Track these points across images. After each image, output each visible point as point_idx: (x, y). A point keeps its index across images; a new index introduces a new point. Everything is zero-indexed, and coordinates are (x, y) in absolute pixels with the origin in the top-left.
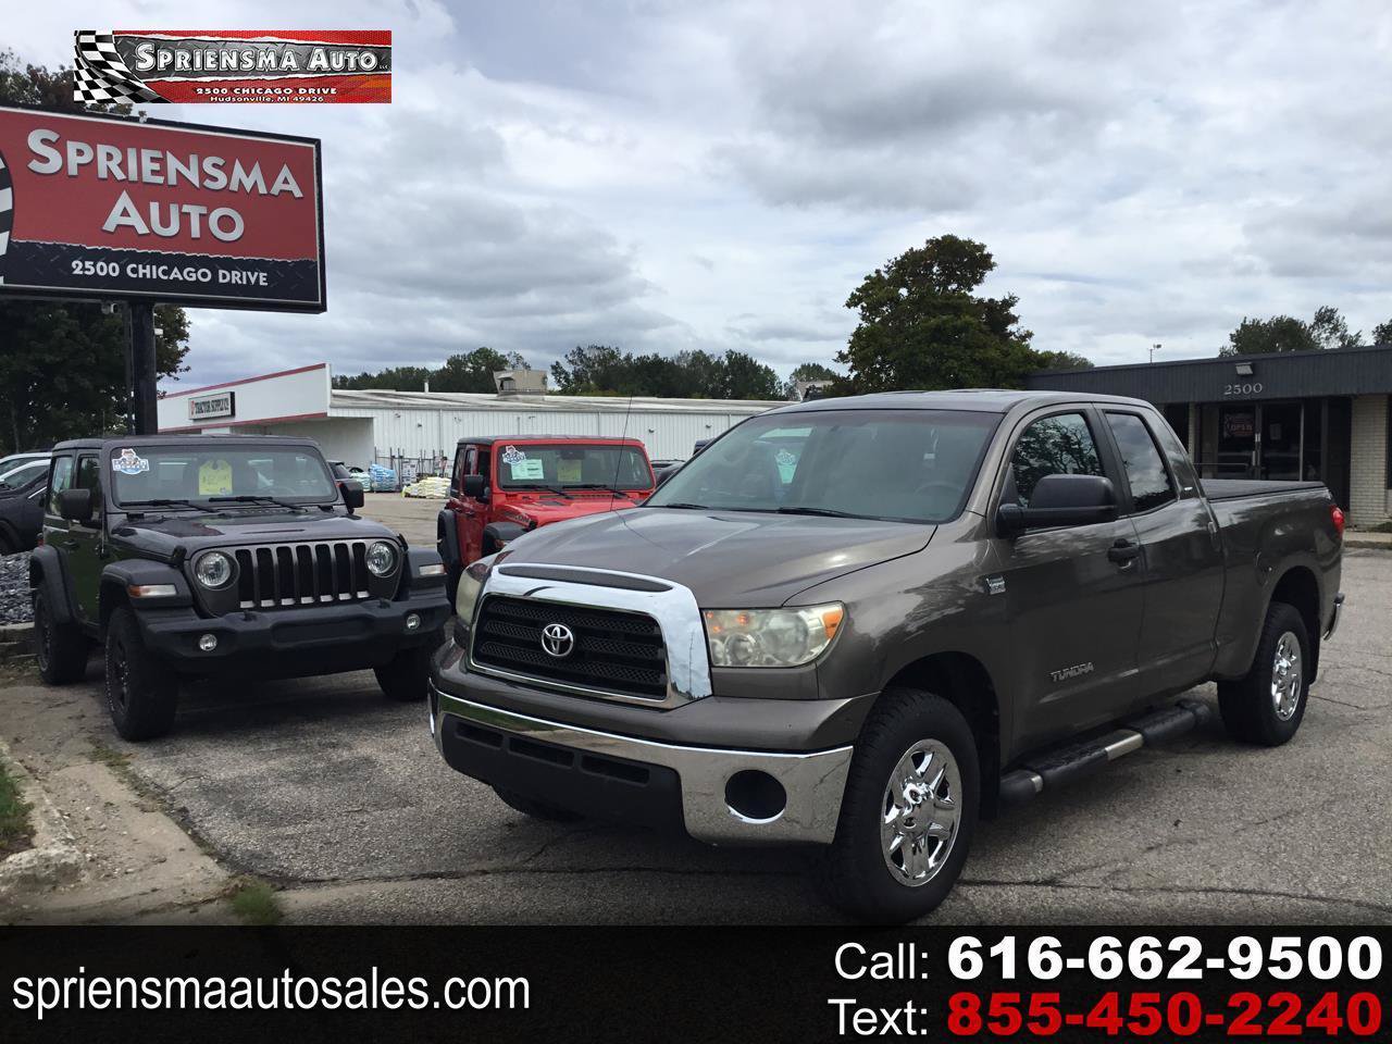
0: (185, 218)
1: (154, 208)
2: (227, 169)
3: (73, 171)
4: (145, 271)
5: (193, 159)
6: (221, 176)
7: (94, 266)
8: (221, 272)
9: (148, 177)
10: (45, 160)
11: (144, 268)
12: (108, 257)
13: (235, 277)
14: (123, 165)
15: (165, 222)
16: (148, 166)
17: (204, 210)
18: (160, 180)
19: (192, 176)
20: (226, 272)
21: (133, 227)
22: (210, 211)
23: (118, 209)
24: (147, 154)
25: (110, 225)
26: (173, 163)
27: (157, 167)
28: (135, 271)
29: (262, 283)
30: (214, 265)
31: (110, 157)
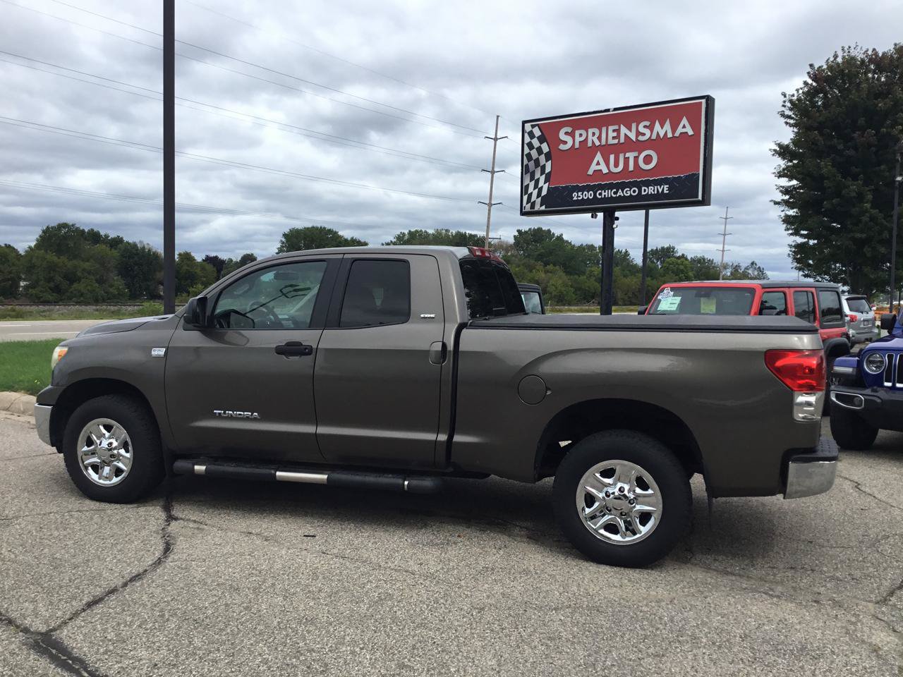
0: (626, 160)
1: (612, 157)
2: (651, 128)
3: (577, 145)
4: (606, 194)
5: (634, 125)
6: (647, 132)
7: (582, 194)
8: (643, 188)
9: (611, 141)
10: (565, 143)
11: (605, 192)
12: (588, 188)
13: (651, 190)
14: (599, 138)
15: (616, 165)
16: (611, 134)
17: (636, 154)
18: (616, 141)
19: (632, 136)
20: (646, 188)
21: (601, 170)
22: (640, 154)
23: (595, 162)
24: (611, 128)
25: (590, 172)
26: (624, 130)
27: (615, 134)
28: (600, 194)
29: (665, 192)
30: (638, 185)
31: (594, 134)
